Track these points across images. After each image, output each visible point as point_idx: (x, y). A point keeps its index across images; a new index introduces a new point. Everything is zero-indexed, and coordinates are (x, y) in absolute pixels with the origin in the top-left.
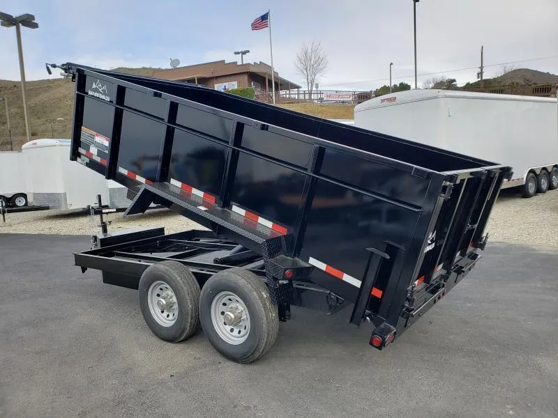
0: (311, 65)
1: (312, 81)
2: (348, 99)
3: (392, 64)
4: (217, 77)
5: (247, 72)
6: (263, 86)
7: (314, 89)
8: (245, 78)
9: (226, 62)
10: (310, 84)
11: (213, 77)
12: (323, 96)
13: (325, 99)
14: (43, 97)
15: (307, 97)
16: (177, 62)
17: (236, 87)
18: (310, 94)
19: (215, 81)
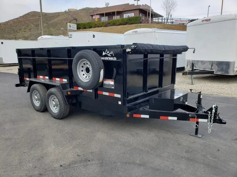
0: (169, 6)
1: (169, 14)
2: (185, 23)
3: (209, 6)
4: (125, 11)
5: (139, 9)
6: (146, 15)
7: (170, 17)
8: (138, 11)
9: (130, 4)
10: (168, 15)
11: (123, 11)
12: (173, 21)
13: (174, 22)
14: (56, 20)
15: (166, 21)
16: (108, 4)
17: (133, 16)
18: (167, 20)
19: (124, 13)
